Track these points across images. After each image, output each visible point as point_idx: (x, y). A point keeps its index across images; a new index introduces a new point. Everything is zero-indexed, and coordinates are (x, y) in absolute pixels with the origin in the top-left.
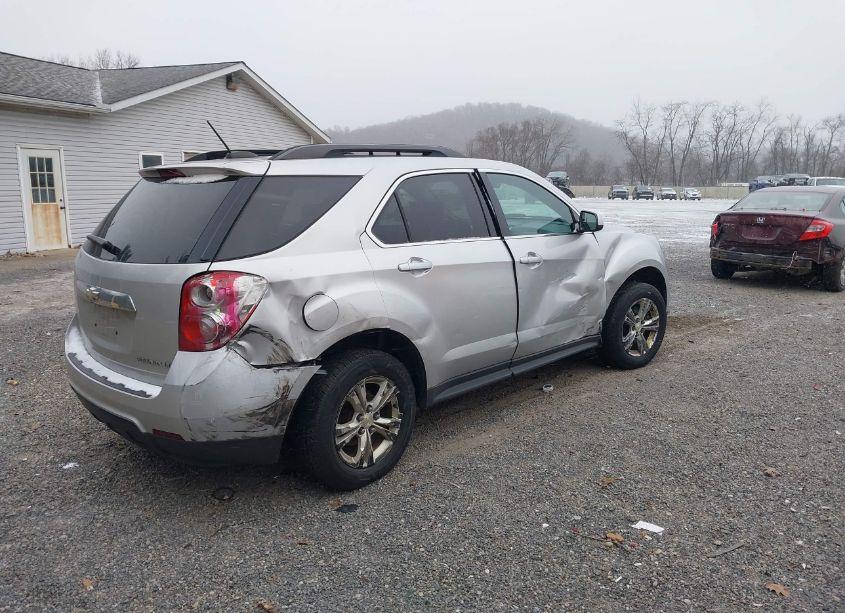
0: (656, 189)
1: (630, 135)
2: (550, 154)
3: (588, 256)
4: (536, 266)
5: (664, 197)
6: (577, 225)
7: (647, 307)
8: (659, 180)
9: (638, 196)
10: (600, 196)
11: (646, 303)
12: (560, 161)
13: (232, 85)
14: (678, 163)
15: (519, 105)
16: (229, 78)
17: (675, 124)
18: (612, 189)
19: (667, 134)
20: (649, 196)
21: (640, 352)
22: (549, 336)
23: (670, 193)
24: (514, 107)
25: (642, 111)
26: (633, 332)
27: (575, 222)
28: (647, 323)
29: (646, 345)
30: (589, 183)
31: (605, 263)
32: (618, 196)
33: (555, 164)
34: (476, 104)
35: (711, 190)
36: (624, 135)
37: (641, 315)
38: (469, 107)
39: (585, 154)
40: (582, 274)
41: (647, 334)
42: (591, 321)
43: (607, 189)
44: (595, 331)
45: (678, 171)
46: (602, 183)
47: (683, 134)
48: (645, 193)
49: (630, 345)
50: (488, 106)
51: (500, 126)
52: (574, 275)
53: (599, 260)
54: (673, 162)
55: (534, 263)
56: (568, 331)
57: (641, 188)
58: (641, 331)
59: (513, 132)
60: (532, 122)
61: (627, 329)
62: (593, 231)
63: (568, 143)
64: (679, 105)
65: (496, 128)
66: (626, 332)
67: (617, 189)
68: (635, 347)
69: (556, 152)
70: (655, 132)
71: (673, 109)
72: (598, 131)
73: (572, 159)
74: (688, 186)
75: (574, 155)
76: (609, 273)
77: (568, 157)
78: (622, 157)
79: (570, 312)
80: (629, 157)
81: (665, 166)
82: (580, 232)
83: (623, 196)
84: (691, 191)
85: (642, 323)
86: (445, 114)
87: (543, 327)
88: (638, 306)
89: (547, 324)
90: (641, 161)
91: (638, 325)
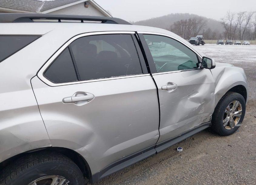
0: (234, 41)
1: (226, 23)
2: (198, 30)
3: (206, 81)
4: (173, 90)
5: (236, 44)
6: (200, 64)
7: (237, 105)
8: (235, 38)
9: (227, 43)
10: (214, 43)
11: (237, 103)
12: (201, 32)
13: (86, 6)
14: (242, 33)
15: (188, 14)
16: (85, 3)
17: (242, 19)
18: (218, 41)
19: (239, 23)
20: (231, 44)
21: (231, 127)
22: (180, 128)
23: (239, 42)
24: (187, 15)
25: (230, 15)
26: (228, 118)
27: (199, 62)
28: (236, 113)
29: (234, 124)
30: (210, 39)
31: (216, 84)
32: (220, 44)
33: (199, 33)
34: (174, 14)
35: (253, 41)
36: (223, 23)
37: (233, 109)
38: (172, 15)
39: (209, 30)
40: (202, 92)
41: (235, 118)
42: (206, 116)
43: (216, 41)
44: (208, 120)
45: (242, 35)
46: (215, 39)
47: (244, 23)
48: (229, 43)
49: (226, 124)
50: (178, 14)
51: (181, 20)
52: (197, 92)
53: (212, 83)
54: (240, 32)
55: (171, 89)
56: (192, 123)
57: (229, 41)
58: (232, 117)
59: (185, 22)
60: (192, 19)
61: (225, 115)
62: (210, 69)
63: (204, 26)
64: (243, 13)
65: (180, 21)
66: (225, 117)
67: (220, 41)
68: (228, 125)
69: (200, 29)
70: (234, 22)
71: (241, 14)
72: (214, 22)
73: (205, 31)
74: (245, 40)
75: (206, 30)
76: (217, 90)
77: (204, 30)
78: (222, 30)
79: (194, 113)
80: (224, 30)
81: (237, 33)
82: (202, 68)
83: (222, 43)
84: (247, 42)
85: (233, 113)
86: (165, 17)
87: (176, 124)
88: (232, 104)
89: (179, 121)
90: (229, 32)
91: (231, 114)
